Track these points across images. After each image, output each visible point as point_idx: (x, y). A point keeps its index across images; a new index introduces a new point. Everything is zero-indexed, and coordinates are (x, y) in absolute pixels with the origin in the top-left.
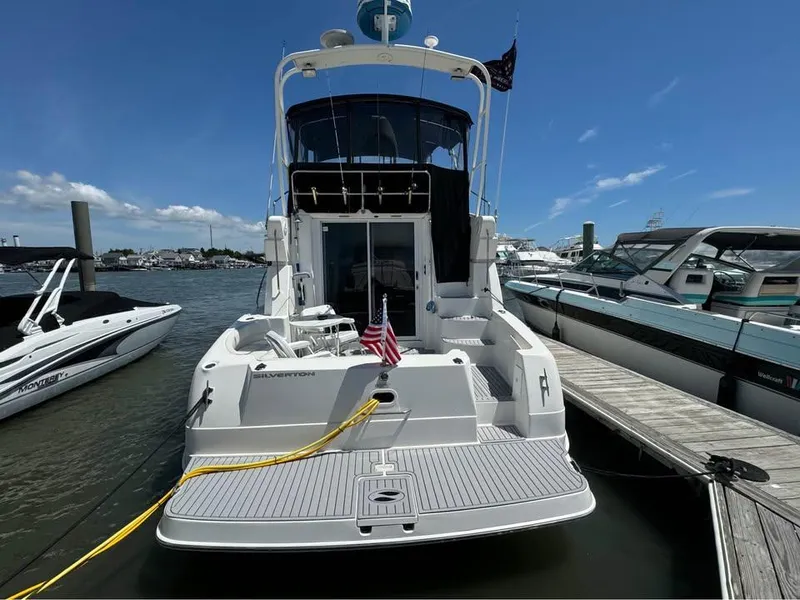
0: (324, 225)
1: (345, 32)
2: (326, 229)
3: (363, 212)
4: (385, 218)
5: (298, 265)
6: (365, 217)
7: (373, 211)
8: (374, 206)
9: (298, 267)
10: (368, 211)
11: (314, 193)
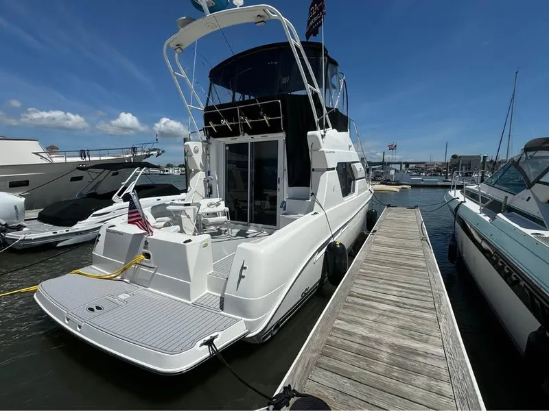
0: (227, 145)
1: (184, 18)
2: (228, 148)
3: (243, 135)
4: (258, 138)
5: (209, 172)
6: (245, 138)
7: (249, 134)
9: (208, 173)
10: (246, 134)
11: (212, 126)
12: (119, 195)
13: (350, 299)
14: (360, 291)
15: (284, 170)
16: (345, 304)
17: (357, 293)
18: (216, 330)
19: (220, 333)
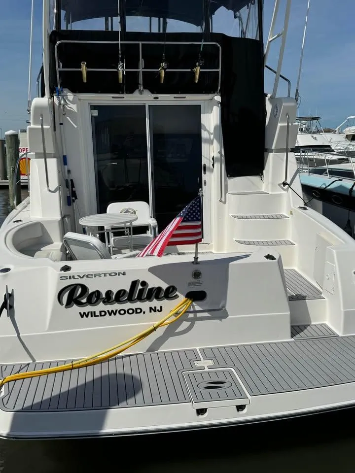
0: (93, 107)
2: (95, 113)
3: (141, 92)
4: (167, 99)
5: (65, 157)
6: (143, 98)
8: (154, 85)
9: (64, 161)
11: (84, 69)
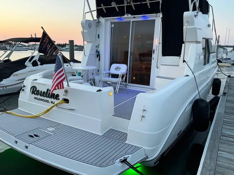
2: (113, 26)
7: (132, 14)
10: (129, 14)
11: (103, 7)
12: (30, 61)
13: (224, 138)
14: (229, 133)
15: (160, 43)
16: (221, 141)
17: (227, 134)
18: (126, 153)
19: (130, 156)
